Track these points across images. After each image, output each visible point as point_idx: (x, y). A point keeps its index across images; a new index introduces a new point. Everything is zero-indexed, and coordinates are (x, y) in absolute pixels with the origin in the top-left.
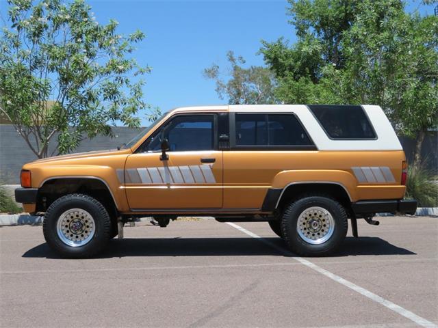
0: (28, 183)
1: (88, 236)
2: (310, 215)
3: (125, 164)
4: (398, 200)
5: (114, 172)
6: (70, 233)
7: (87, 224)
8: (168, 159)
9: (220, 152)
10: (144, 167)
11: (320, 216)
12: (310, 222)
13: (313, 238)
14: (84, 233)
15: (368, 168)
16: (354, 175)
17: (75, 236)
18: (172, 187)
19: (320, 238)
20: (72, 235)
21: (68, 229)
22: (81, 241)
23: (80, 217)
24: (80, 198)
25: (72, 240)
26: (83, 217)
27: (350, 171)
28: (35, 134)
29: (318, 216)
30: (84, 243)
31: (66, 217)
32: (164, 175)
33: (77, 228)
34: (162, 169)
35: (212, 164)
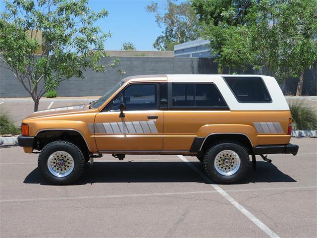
0: (27, 133)
1: (69, 169)
2: (224, 155)
3: (95, 119)
4: (285, 145)
5: (87, 126)
6: (57, 167)
7: (68, 161)
8: (124, 116)
9: (162, 111)
10: (107, 122)
11: (231, 156)
12: (224, 160)
13: (225, 171)
14: (66, 168)
15: (265, 123)
16: (255, 129)
17: (60, 169)
18: (127, 136)
19: (230, 171)
20: (58, 169)
21: (55, 164)
22: (64, 173)
23: (63, 156)
24: (64, 144)
25: (58, 172)
26: (65, 157)
27: (253, 125)
28: (28, 78)
29: (229, 155)
30: (66, 174)
31: (54, 156)
32: (122, 128)
33: (61, 164)
34: (121, 123)
35: (155, 120)
